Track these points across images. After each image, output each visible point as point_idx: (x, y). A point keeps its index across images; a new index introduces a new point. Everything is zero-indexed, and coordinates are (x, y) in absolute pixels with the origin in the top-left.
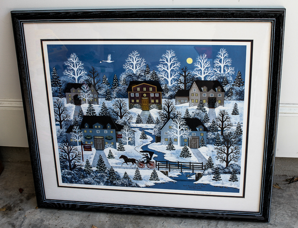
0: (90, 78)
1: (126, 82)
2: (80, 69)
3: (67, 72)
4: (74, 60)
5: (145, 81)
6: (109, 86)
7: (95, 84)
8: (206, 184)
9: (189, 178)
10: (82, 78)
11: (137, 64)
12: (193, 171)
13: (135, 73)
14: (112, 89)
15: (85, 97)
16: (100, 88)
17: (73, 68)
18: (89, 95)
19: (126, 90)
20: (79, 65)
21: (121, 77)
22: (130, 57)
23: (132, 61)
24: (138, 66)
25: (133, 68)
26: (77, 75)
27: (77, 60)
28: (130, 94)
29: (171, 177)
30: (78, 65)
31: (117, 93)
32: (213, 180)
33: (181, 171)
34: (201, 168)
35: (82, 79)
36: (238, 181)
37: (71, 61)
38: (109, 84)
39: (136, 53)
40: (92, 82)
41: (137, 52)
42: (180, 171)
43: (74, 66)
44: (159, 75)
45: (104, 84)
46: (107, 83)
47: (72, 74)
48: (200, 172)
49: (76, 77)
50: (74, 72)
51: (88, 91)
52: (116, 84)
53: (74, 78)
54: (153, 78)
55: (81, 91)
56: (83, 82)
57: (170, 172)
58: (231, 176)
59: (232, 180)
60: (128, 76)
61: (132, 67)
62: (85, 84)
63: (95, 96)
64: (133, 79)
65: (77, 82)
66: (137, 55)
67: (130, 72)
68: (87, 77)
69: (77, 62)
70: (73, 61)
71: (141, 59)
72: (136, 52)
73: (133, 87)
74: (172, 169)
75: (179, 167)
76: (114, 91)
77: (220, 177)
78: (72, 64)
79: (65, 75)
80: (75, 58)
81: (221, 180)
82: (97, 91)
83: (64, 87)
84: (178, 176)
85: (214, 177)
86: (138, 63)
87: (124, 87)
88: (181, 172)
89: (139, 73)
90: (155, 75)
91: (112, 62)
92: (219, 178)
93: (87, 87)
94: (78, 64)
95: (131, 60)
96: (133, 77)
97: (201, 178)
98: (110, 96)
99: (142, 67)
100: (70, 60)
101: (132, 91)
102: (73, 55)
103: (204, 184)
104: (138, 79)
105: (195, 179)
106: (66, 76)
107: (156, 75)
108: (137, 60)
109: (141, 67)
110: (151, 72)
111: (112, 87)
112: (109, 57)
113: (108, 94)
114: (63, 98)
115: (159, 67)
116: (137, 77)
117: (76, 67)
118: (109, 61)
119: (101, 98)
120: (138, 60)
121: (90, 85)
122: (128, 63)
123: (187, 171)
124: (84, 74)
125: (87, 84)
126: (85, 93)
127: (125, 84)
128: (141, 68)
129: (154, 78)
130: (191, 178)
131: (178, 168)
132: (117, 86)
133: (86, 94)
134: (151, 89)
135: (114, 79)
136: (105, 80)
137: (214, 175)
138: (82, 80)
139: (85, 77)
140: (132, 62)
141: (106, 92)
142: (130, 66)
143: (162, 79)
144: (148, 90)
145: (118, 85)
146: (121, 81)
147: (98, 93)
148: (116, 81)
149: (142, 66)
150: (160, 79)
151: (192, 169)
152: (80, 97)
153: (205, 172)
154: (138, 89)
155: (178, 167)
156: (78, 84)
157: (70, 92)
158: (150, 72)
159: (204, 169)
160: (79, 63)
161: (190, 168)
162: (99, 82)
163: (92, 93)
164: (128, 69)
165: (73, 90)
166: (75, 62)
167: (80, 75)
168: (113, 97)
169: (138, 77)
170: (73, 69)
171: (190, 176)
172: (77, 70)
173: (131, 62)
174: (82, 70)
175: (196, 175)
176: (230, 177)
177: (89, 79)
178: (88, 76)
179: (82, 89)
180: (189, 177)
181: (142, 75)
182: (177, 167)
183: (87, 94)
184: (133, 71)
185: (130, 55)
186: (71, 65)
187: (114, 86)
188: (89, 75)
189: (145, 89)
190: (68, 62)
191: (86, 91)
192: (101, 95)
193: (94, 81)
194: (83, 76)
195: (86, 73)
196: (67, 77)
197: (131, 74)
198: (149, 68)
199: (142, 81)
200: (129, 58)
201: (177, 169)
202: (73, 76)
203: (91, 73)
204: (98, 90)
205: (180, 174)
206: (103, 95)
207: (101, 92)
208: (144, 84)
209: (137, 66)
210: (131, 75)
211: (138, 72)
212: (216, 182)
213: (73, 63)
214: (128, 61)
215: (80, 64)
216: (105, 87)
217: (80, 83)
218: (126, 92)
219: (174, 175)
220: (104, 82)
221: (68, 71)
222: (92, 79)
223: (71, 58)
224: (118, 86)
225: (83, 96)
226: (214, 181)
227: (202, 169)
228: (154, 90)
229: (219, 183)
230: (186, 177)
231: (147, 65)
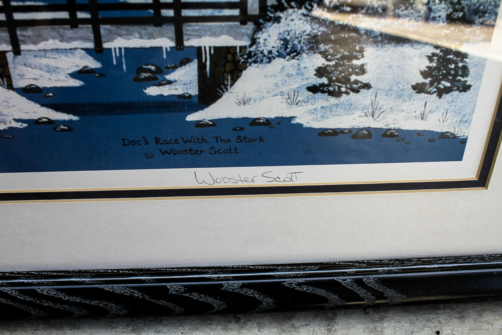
8: (268, 122)
9: (153, 91)
12: (179, 39)
29: (32, 93)
32: (313, 89)
33: (98, 40)
34: (236, 12)
36: (469, 87)
42: (91, 45)
48: (225, 41)
57: (17, 52)
58: (430, 58)
59: (431, 84)
74: (29, 32)
75: (81, 15)
77: (362, 70)
81: (367, 86)
84: (76, 83)
85: (320, 72)
88: (98, 51)
92: (353, 78)
97: (234, 81)
103: (254, 122)
105: (194, 91)
123: (135, 42)
130: (166, 91)
131: (74, 23)
137: (324, 54)
151: (168, 20)
153: (261, 36)
155: (73, 15)
159: (255, 20)
161: (157, 13)
171: (159, 71)
175: (201, 67)
176: (425, 64)
180: (157, 78)
182: (64, 15)
201: (69, 32)
205: (93, 64)
212: (333, 100)
219: (54, 77)
226: (322, 100)
227: (244, 18)
229: (350, 108)
230: (137, 79)
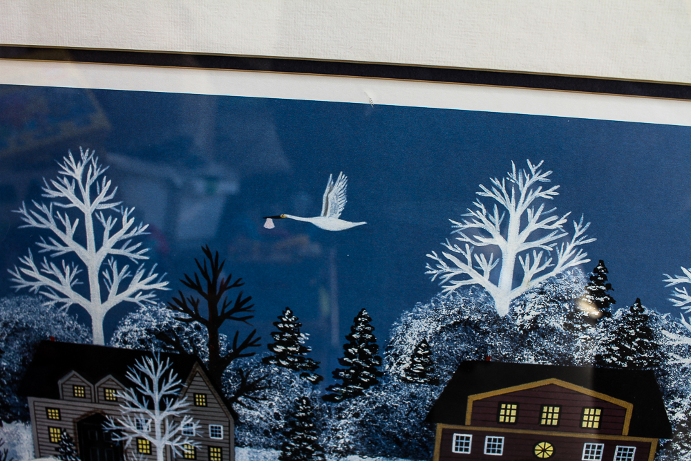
0: (187, 322)
1: (431, 362)
2: (122, 261)
3: (35, 274)
4: (86, 194)
5: (565, 369)
6: (313, 378)
7: (218, 363)
10: (136, 316)
11: (530, 251)
13: (502, 309)
14: (329, 398)
15: (153, 434)
16: (249, 389)
17: (74, 246)
18: (175, 420)
19: (424, 412)
20: (120, 235)
21: (399, 329)
22: (489, 203)
23: (494, 230)
24: (535, 270)
25: (494, 279)
26: (104, 296)
27: (101, 197)
28: (447, 436)
30: (112, 233)
31: (362, 424)
35: (134, 321)
37: (66, 200)
38: (313, 368)
39: (535, 178)
40: (197, 349)
41: (543, 170)
43: (80, 237)
44: (672, 336)
45: (279, 365)
46: (302, 360)
47: (66, 288)
49: (97, 310)
50: (83, 276)
51: (170, 396)
52: (359, 368)
53: (82, 315)
54: (624, 352)
55: (127, 397)
56: (142, 341)
60: (449, 328)
61: (487, 268)
62: (150, 355)
63: (215, 432)
64: (484, 348)
65: (98, 338)
66: (538, 194)
67: (467, 303)
68: (170, 313)
69: (107, 213)
70: (76, 203)
71: (563, 221)
72: (533, 169)
73: (472, 398)
76: (340, 410)
78: (67, 223)
79: (25, 291)
80: (89, 182)
82: (228, 403)
83: (19, 359)
86: (538, 250)
87: (413, 396)
89: (534, 313)
90: (638, 335)
91: (349, 225)
93: (164, 379)
94: (108, 227)
95: (487, 226)
96: (485, 333)
98: (310, 442)
99: (559, 276)
100: (54, 194)
101: (463, 424)
102: (78, 159)
104: (516, 350)
106: (32, 294)
107: (650, 335)
108: (533, 226)
109: (553, 274)
110: (618, 314)
111: (329, 389)
112: (335, 193)
113: (302, 429)
114: (9, 421)
115: (680, 286)
116: (512, 337)
117: (99, 244)
118: (331, 221)
119: (251, 445)
120: (542, 225)
121: (183, 364)
122: (462, 245)
124: (145, 292)
125: (163, 358)
126: (151, 407)
127: (422, 375)
128: (551, 281)
129: (630, 353)
132: (366, 386)
133: (158, 417)
134: (591, 419)
135: (354, 343)
136: (292, 342)
138: (135, 327)
139: (155, 314)
140: (498, 240)
141: (289, 415)
142: (475, 265)
143: (682, 360)
144: (570, 419)
145: (378, 379)
146: (396, 356)
147: (235, 416)
148: (362, 354)
149: (558, 270)
150: (670, 362)
152: (118, 432)
154: (509, 414)
156: (105, 351)
157: (57, 397)
158: (609, 315)
160: (120, 217)
162: (249, 350)
163: (196, 412)
164: (459, 284)
165: (72, 381)
166: (87, 209)
167: (125, 296)
168: (331, 444)
169: (521, 340)
170: (72, 258)
172: (104, 266)
173: (488, 235)
174: (133, 269)
177: (180, 329)
178: (175, 309)
179: (134, 385)
181: (552, 330)
183: (166, 413)
184: (489, 297)
185: (490, 186)
186: (63, 229)
187: (346, 382)
188: (184, 305)
189: (551, 416)
190: (44, 208)
191: (157, 397)
192: (251, 427)
193: (213, 343)
194: (144, 308)
195: (160, 286)
196: (35, 303)
197: (476, 317)
198: (608, 287)
199: (543, 366)
200: (475, 209)
202: (75, 298)
203: (198, 288)
204: (235, 400)
206: (266, 433)
207: (259, 412)
208: (552, 385)
209: (526, 268)
210: (477, 327)
211: (529, 305)
213: (76, 214)
214: (469, 232)
215: (126, 226)
216: (284, 388)
217: (117, 345)
218: (422, 424)
220: (283, 355)
221: (39, 267)
222: (197, 328)
223: (66, 181)
224: (373, 382)
225: (139, 427)
228: (610, 423)
231: (602, 262)
